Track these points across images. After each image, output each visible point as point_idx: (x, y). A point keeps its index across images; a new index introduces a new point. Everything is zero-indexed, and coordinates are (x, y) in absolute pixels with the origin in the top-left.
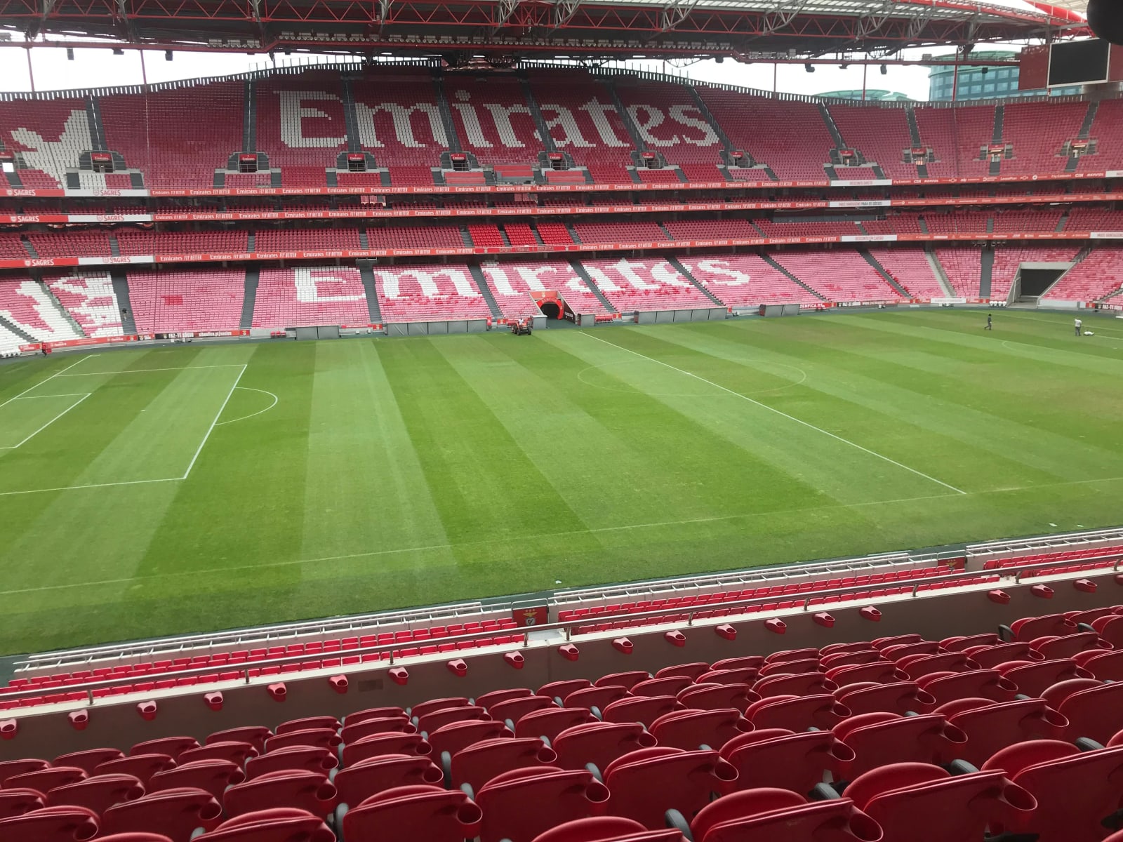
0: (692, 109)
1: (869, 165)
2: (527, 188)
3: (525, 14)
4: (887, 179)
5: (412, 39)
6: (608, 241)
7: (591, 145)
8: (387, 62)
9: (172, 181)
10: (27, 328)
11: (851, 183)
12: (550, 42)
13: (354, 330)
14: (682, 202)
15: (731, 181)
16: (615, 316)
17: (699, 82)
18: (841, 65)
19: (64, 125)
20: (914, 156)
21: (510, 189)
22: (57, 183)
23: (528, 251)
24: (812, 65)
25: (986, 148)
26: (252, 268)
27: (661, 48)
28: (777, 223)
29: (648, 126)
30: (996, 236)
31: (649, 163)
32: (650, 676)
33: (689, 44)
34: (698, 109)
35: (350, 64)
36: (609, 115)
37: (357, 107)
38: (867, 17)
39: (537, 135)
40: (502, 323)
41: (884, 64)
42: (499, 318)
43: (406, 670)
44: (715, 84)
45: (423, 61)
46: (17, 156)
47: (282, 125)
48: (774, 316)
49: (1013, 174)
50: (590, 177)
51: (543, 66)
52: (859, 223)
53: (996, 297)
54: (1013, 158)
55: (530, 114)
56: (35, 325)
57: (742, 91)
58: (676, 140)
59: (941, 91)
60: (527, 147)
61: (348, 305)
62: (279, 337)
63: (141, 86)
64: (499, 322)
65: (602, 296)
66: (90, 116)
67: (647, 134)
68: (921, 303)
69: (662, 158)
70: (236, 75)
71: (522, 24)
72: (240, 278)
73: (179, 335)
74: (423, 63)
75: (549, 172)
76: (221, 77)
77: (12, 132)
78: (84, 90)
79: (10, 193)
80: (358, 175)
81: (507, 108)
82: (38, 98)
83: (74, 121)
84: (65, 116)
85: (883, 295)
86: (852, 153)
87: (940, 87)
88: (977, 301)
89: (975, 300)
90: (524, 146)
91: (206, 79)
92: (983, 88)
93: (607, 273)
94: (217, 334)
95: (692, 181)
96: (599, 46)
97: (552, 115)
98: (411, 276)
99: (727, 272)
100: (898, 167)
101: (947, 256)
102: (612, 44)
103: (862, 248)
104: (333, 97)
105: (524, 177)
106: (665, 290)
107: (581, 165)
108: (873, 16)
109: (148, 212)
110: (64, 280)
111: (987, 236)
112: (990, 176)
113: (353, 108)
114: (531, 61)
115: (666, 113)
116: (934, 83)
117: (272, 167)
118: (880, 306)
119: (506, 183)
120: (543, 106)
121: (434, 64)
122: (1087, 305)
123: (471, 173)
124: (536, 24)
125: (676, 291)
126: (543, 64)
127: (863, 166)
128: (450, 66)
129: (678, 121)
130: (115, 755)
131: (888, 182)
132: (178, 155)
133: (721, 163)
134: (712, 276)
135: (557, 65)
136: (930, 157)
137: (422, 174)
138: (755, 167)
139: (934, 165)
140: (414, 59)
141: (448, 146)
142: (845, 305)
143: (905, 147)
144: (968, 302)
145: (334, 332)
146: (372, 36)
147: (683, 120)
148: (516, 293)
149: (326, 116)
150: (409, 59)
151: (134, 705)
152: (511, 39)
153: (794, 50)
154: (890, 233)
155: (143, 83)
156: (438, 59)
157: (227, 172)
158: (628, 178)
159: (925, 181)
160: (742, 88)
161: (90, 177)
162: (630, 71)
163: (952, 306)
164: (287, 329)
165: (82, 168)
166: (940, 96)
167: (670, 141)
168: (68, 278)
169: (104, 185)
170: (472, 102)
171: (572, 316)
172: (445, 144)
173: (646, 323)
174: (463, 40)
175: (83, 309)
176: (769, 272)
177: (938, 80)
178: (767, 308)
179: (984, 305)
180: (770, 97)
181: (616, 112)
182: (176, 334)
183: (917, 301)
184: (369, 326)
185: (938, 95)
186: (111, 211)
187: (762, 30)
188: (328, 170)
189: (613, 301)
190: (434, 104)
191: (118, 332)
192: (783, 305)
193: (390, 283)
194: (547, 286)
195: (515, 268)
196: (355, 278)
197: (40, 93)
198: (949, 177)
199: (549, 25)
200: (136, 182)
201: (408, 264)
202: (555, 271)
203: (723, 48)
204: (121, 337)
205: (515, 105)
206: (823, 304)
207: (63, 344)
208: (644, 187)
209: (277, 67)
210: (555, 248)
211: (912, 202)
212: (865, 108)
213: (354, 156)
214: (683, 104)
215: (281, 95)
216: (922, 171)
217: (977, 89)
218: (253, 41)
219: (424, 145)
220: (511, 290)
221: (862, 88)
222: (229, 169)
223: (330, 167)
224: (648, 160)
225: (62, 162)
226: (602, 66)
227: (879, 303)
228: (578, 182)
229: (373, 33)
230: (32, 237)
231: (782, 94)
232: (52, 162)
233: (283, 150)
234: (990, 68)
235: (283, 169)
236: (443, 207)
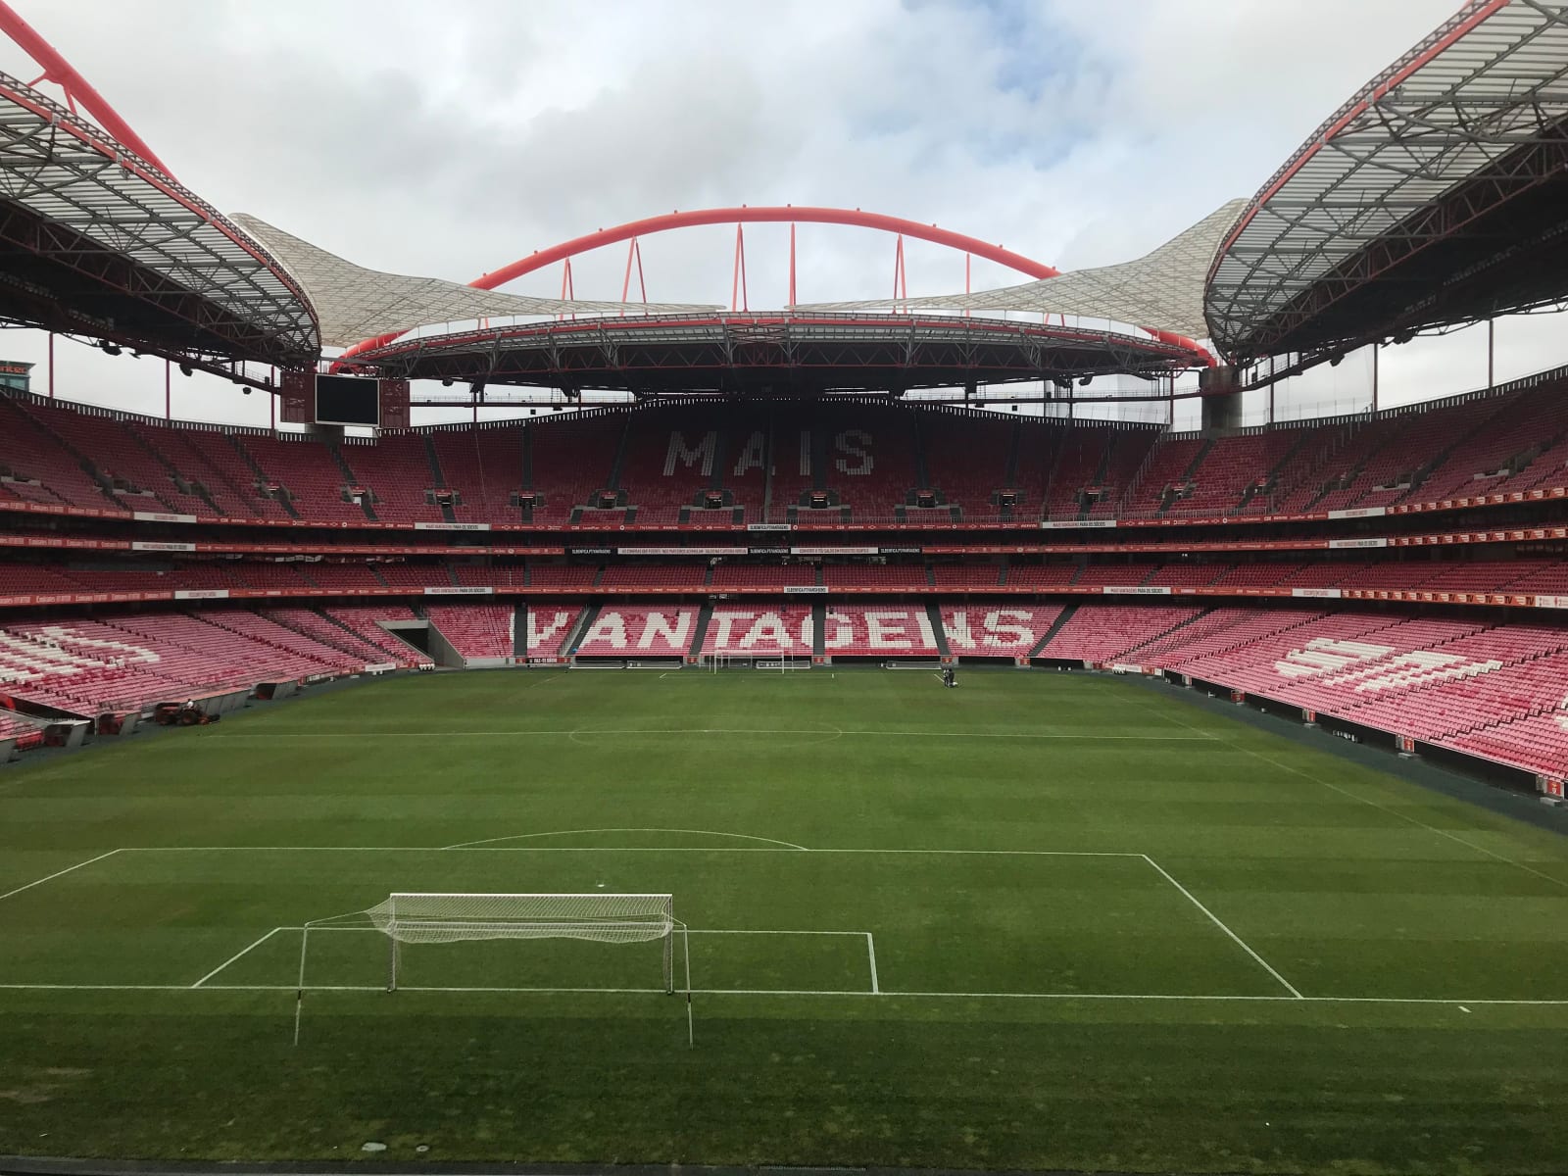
11: (156, 517)
25: (260, 485)
88: (406, 665)
89: (403, 663)
111: (340, 592)
112: (296, 519)
122: (517, 661)
131: (191, 519)
134: (106, 651)
139: (221, 501)
144: (397, 667)
159: (234, 520)
178: (277, 687)
198: (252, 517)
211: (220, 548)
234: (252, 388)
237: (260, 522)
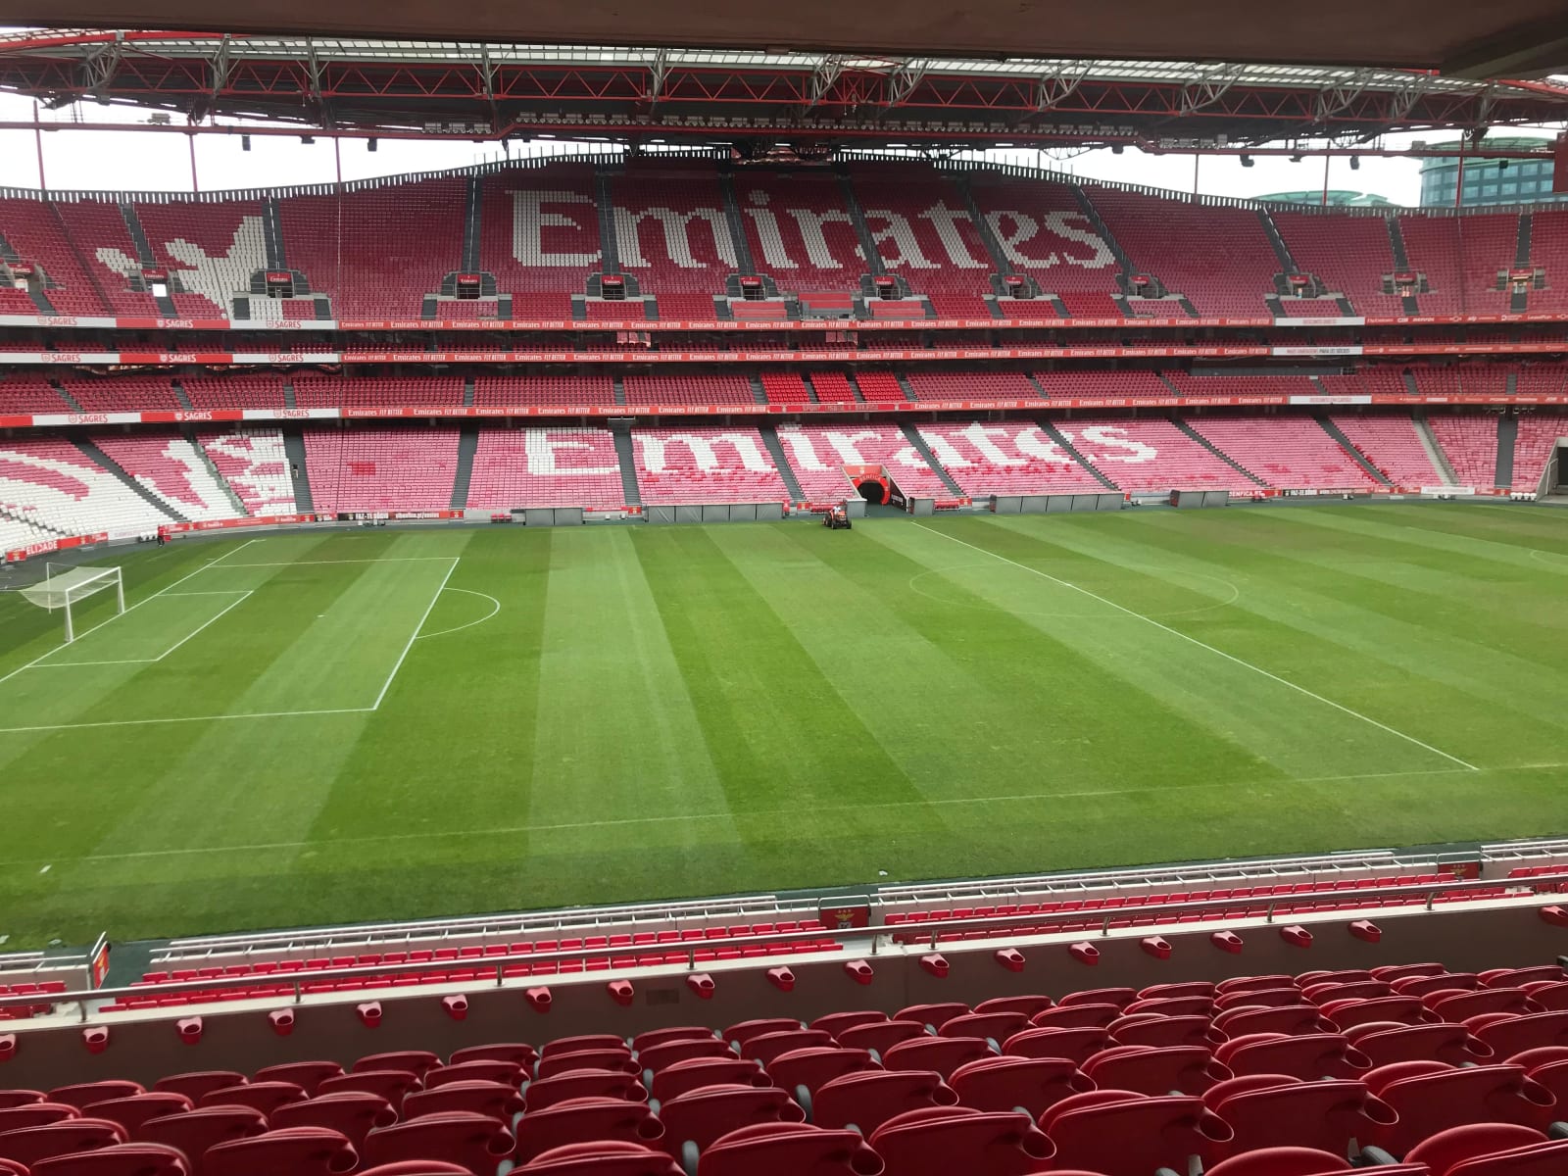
0: (1078, 217)
1: (1332, 297)
2: (844, 324)
3: (848, 87)
4: (1357, 316)
5: (694, 121)
6: (954, 397)
7: (935, 266)
8: (658, 152)
9: (367, 310)
10: (174, 502)
11: (1305, 322)
12: (882, 125)
13: (602, 514)
14: (1062, 345)
15: (1132, 317)
16: (962, 502)
17: (1088, 180)
18: (1292, 157)
19: (233, 236)
20: (1399, 284)
21: (820, 325)
22: (221, 312)
23: (843, 411)
24: (1251, 157)
25: (1506, 274)
26: (469, 428)
27: (1037, 133)
28: (1197, 377)
29: (1015, 240)
30: (1519, 400)
31: (1016, 291)
32: (1053, 1004)
33: (1076, 128)
34: (1086, 217)
35: (609, 155)
36: (960, 224)
37: (615, 213)
38: (1331, 90)
39: (859, 251)
40: (803, 508)
41: (1355, 156)
42: (799, 501)
43: (711, 977)
44: (1111, 183)
45: (706, 151)
46: (171, 275)
47: (515, 236)
48: (1191, 508)
49: (1546, 311)
50: (932, 309)
51: (870, 157)
52: (1316, 378)
53: (1521, 487)
54: (1546, 289)
55: (851, 224)
56: (185, 499)
57: (1148, 192)
58: (1054, 259)
59: (1437, 192)
60: (845, 269)
61: (596, 481)
62: (502, 521)
63: (333, 184)
64: (799, 506)
65: (945, 473)
66: (267, 224)
67: (1014, 250)
68: (1406, 492)
69: (1034, 284)
70: (456, 170)
71: (844, 101)
72: (452, 441)
73: (369, 516)
74: (706, 154)
75: (874, 302)
76: (437, 172)
77: (167, 244)
78: (261, 190)
79: (160, 324)
80: (615, 304)
81: (818, 215)
82: (202, 200)
83: (246, 230)
84: (234, 223)
85: (1349, 480)
86: (1307, 280)
87: (1436, 188)
88: (1492, 492)
89: (1489, 490)
90: (841, 266)
91: (417, 174)
92: (1500, 189)
93: (951, 442)
94: (419, 516)
95: (1076, 317)
96: (950, 130)
97: (881, 225)
98: (682, 442)
99: (1124, 444)
100: (1374, 299)
101: (1445, 427)
102: (968, 128)
103: (1321, 415)
104: (584, 199)
105: (840, 309)
106: (1034, 467)
107: (920, 293)
108: (1340, 89)
109: (335, 350)
110: (223, 439)
111: (1506, 400)
112: (1512, 313)
113: (611, 214)
114: (853, 151)
115: (1040, 222)
116: (1428, 181)
117: (500, 293)
118: (1346, 497)
119: (815, 317)
120: (869, 212)
121: (722, 155)
123: (768, 303)
124: (863, 102)
125: (1050, 468)
126: (870, 155)
127: (1322, 297)
128: (743, 157)
129: (1057, 234)
130: (334, 1071)
131: (1359, 321)
132: (377, 275)
133: (1118, 292)
134: (1103, 448)
135: (890, 157)
136: (1422, 285)
137: (701, 305)
138: (1166, 298)
139: (1428, 298)
140: (694, 148)
141: (737, 266)
142: (1293, 493)
143: (1384, 271)
144: (1477, 493)
145: (575, 517)
146: (640, 117)
147: (1064, 232)
148: (824, 467)
149: (575, 224)
150: (688, 148)
151: (353, 1006)
152: (827, 121)
153: (1225, 137)
154: (1362, 393)
155: (336, 181)
156: (727, 148)
157: (440, 298)
158: (985, 311)
159: (1415, 320)
160: (1149, 188)
161: (263, 304)
162: (991, 164)
163: (1452, 498)
164: (513, 511)
165: (253, 292)
166: (1437, 200)
167: (1045, 261)
168: (228, 437)
169: (281, 315)
170: (771, 207)
171: (901, 500)
172: (734, 264)
173: (1008, 513)
174: (763, 122)
175: (246, 479)
176: (1185, 444)
177: (1433, 177)
178: (1181, 496)
179: (1502, 497)
180: (1189, 201)
181: (970, 220)
182: (366, 514)
183: (1401, 491)
184: (623, 509)
185: (1433, 197)
186: (287, 349)
187: (1179, 108)
188: (574, 298)
189: (959, 481)
190: (720, 209)
191: (290, 510)
192: (1205, 492)
193: (652, 450)
194: (867, 458)
195: (823, 434)
196: (607, 444)
197: (204, 193)
198: (1449, 314)
199: (881, 102)
200: (321, 310)
201: (678, 425)
202: (879, 438)
203: (1122, 134)
204: (293, 517)
205: (830, 211)
206: (1263, 492)
207: (217, 525)
208: (1008, 323)
209: (511, 158)
210: (880, 406)
211: (1393, 350)
212: (1326, 217)
213: (610, 279)
214: (1066, 209)
215: (515, 197)
216: (1410, 305)
217: (1493, 190)
218: (481, 125)
219: (704, 265)
220: (817, 463)
221: (1323, 189)
222: (443, 294)
223: (578, 293)
224: (1015, 286)
225: (228, 285)
226: (952, 158)
227: (1343, 492)
228: (916, 316)
229: (641, 114)
230: (186, 382)
231: (1206, 197)
232: (216, 284)
233: (515, 269)
234: (1510, 161)
235: (515, 295)
236: (728, 349)
237: (1456, 319)
